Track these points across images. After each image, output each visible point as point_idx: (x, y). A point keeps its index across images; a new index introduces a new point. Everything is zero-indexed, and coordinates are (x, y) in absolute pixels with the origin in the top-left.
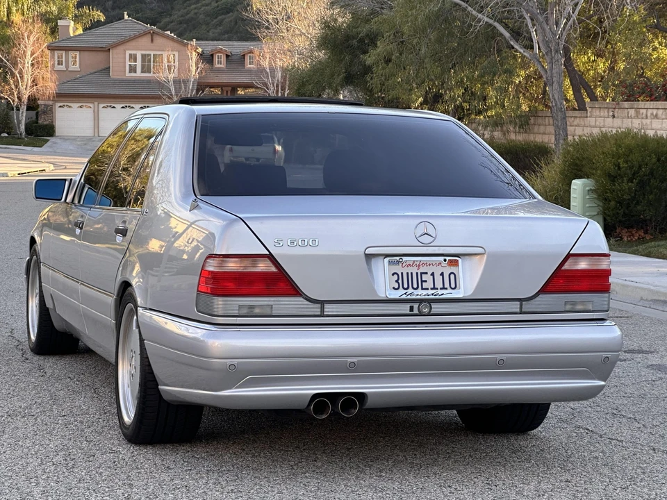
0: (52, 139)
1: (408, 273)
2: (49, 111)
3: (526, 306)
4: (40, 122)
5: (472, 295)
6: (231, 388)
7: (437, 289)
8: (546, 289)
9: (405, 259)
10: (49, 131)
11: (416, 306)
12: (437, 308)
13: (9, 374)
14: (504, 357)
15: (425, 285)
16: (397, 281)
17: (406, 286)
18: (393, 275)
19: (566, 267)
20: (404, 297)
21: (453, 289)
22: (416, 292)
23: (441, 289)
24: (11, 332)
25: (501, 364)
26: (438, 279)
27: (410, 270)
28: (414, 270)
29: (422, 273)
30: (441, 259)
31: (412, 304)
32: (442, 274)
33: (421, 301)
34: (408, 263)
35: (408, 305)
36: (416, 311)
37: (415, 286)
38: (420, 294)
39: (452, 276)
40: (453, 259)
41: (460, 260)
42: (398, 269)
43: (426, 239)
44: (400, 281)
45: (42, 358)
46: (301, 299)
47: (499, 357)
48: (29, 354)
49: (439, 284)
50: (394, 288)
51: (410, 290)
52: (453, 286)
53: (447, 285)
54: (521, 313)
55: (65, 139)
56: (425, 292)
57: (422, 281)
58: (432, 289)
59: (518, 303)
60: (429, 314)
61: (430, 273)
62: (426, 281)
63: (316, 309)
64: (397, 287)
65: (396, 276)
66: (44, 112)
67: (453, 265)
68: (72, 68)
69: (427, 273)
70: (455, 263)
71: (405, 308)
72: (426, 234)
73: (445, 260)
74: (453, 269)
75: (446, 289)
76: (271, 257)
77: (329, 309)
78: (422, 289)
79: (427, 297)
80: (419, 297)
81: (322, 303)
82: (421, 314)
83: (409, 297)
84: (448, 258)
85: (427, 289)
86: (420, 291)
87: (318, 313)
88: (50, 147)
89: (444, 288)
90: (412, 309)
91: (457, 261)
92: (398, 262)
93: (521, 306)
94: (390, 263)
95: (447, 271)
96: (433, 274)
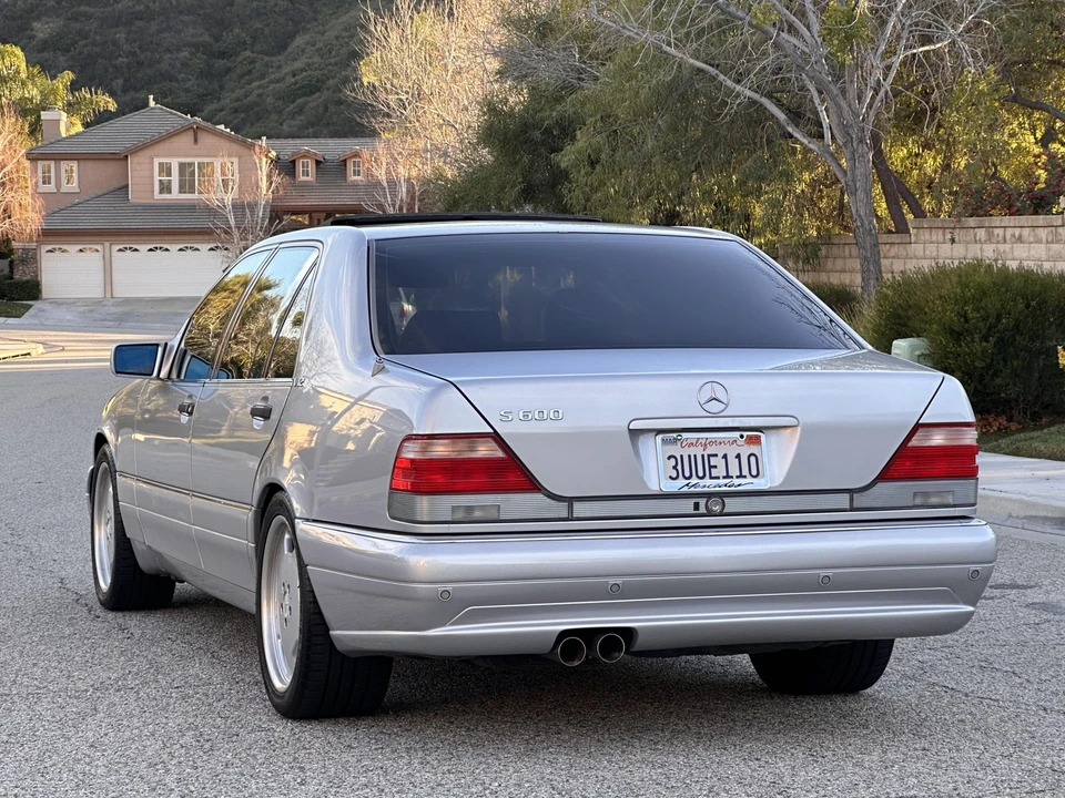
0: (37, 304)
1: (689, 456)
2: (30, 258)
3: (859, 500)
4: (17, 277)
5: (780, 485)
6: (444, 625)
7: (732, 477)
8: (886, 475)
9: (685, 435)
10: (32, 290)
11: (702, 502)
12: (732, 504)
13: (77, 636)
14: (829, 572)
15: (715, 472)
16: (675, 468)
17: (687, 474)
18: (669, 458)
19: (914, 442)
20: (685, 489)
21: (754, 477)
22: (702, 482)
23: (737, 477)
24: (61, 582)
25: (825, 583)
26: (733, 463)
27: (692, 451)
28: (698, 451)
29: (709, 456)
30: (737, 434)
31: (696, 500)
32: (738, 456)
33: (709, 495)
34: (689, 441)
35: (692, 502)
36: (702, 510)
37: (701, 474)
38: (708, 485)
39: (753, 459)
40: (753, 434)
41: (763, 436)
42: (676, 450)
43: (715, 407)
44: (678, 467)
45: (120, 614)
46: (541, 496)
47: (823, 573)
48: (100, 611)
49: (734, 471)
50: (671, 477)
51: (694, 481)
52: (754, 473)
53: (745, 472)
54: (852, 509)
55: (57, 303)
56: (714, 482)
57: (710, 467)
58: (724, 477)
59: (847, 496)
60: (721, 514)
61: (721, 455)
62: (715, 467)
63: (561, 510)
64: (674, 475)
65: (673, 460)
66: (23, 261)
67: (753, 443)
68: (65, 188)
69: (716, 455)
70: (755, 441)
71: (688, 506)
72: (714, 399)
73: (742, 436)
74: (754, 449)
75: (745, 477)
76: (496, 437)
77: (580, 509)
78: (711, 478)
79: (718, 489)
80: (706, 489)
81: (570, 501)
82: (710, 514)
83: (692, 489)
84: (745, 434)
85: (718, 478)
86: (707, 481)
87: (565, 515)
88: (33, 316)
89: (741, 476)
90: (697, 506)
91: (758, 438)
92: (675, 441)
93: (852, 500)
94: (664, 441)
95: (745, 451)
96: (725, 457)
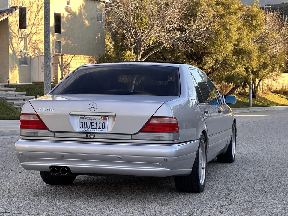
1: (87, 122)
3: (134, 137)
5: (110, 132)
6: (23, 162)
7: (97, 128)
8: (143, 130)
9: (86, 117)
11: (89, 135)
12: (97, 136)
14: (120, 156)
15: (93, 127)
16: (82, 125)
17: (85, 127)
18: (81, 123)
19: (151, 122)
20: (84, 131)
21: (103, 129)
22: (89, 129)
23: (99, 129)
25: (120, 159)
26: (98, 125)
27: (88, 121)
28: (89, 121)
29: (92, 122)
30: (101, 117)
31: (87, 134)
32: (100, 123)
33: (90, 133)
34: (87, 118)
35: (86, 135)
36: (89, 137)
37: (89, 127)
38: (90, 130)
39: (104, 124)
40: (105, 117)
41: (108, 118)
42: (83, 121)
43: (93, 109)
44: (83, 125)
46: (47, 131)
47: (118, 156)
49: (98, 127)
50: (81, 128)
51: (86, 129)
52: (103, 128)
53: (101, 127)
54: (132, 139)
56: (92, 129)
57: (92, 125)
58: (95, 128)
59: (130, 135)
60: (94, 138)
61: (95, 123)
62: (93, 125)
63: (53, 135)
64: (82, 127)
65: (82, 123)
67: (105, 120)
69: (94, 122)
70: (106, 119)
71: (85, 135)
72: (93, 107)
73: (102, 118)
74: (104, 121)
75: (101, 129)
76: (37, 115)
77: (57, 134)
78: (91, 128)
79: (93, 131)
80: (89, 131)
81: (55, 132)
82: (91, 138)
83: (86, 131)
84: (103, 117)
85: (93, 128)
86: (90, 129)
87: (53, 136)
89: (100, 128)
90: (87, 136)
91: (106, 118)
92: (83, 118)
93: (131, 137)
94: (81, 118)
95: (102, 122)
96: (96, 123)
